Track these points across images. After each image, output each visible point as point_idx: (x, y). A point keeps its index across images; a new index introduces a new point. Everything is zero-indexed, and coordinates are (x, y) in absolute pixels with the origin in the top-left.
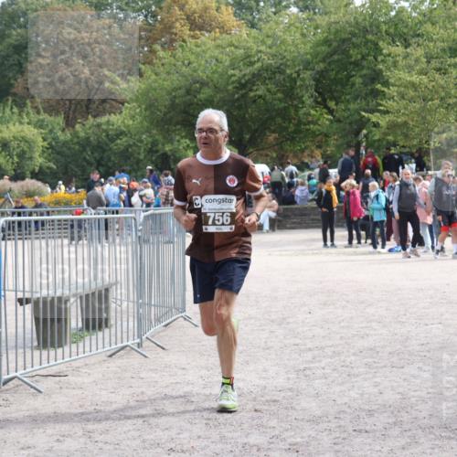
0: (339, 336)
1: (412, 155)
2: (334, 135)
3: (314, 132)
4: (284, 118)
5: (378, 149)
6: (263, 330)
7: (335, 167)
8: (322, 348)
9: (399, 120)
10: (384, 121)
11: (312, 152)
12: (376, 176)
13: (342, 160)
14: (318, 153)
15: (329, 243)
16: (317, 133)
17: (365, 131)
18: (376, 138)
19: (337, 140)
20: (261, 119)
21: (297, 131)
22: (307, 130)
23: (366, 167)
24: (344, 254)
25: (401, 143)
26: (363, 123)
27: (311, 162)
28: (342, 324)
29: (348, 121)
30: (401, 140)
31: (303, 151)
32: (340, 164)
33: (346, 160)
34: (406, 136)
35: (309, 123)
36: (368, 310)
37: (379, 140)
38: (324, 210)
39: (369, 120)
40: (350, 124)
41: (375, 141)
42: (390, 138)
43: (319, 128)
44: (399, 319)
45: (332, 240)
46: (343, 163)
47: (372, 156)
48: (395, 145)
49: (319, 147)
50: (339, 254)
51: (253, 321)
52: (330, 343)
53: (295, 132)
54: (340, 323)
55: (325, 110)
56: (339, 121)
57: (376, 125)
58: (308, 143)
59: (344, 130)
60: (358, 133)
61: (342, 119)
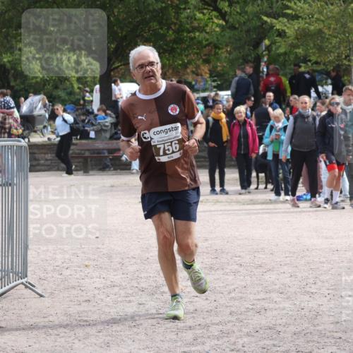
0: (228, 311)
1: (328, 74)
2: (227, 46)
3: (200, 42)
4: (161, 23)
5: (284, 65)
6: (130, 302)
7: (227, 89)
8: (207, 326)
9: (312, 28)
10: (291, 29)
11: (198, 67)
12: (281, 100)
13: (236, 79)
14: (205, 69)
15: (218, 188)
16: (204, 43)
17: (267, 42)
18: (282, 50)
19: (230, 53)
21: (178, 41)
22: (192, 39)
23: (268, 89)
24: (238, 202)
25: (313, 58)
26: (264, 31)
27: (196, 81)
28: (233, 295)
29: (245, 28)
30: (314, 54)
31: (185, 66)
32: (234, 84)
33: (241, 79)
34: (320, 49)
35: (194, 29)
36: (267, 277)
37: (285, 53)
38: (212, 144)
39: (272, 27)
40: (248, 31)
41: (279, 55)
42: (300, 51)
43: (207, 37)
44: (308, 289)
45: (222, 184)
46: (238, 83)
47: (276, 75)
48: (305, 60)
49: (207, 61)
50: (230, 202)
51: (116, 289)
52: (217, 320)
53: (175, 41)
54: (230, 293)
55: (215, 13)
56: (233, 28)
57: (281, 34)
58: (192, 57)
59: (240, 39)
60: (257, 44)
61: (237, 26)
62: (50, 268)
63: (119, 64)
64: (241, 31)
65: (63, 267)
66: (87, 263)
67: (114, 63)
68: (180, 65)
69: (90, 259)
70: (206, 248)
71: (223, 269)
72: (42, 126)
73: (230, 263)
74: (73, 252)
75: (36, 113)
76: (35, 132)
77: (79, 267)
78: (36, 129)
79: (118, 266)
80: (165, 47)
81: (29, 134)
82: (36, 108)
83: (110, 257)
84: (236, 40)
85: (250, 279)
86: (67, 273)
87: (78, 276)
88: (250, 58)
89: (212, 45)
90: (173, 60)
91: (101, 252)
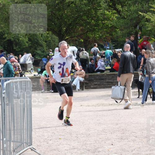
3: (108, 26)
4: (88, 17)
10: (153, 18)
16: (110, 26)
20: (73, 17)
21: (97, 25)
22: (103, 24)
29: (130, 18)
39: (144, 17)
41: (147, 31)
43: (111, 23)
53: (95, 26)
54: (132, 151)
55: (114, 11)
56: (124, 18)
57: (148, 20)
59: (128, 24)
61: (126, 17)
62: (42, 140)
63: (68, 37)
64: (128, 20)
65: (48, 139)
66: (60, 137)
67: (65, 37)
68: (98, 37)
69: (61, 135)
70: (118, 128)
71: (127, 139)
72: (30, 69)
73: (131, 136)
74: (53, 131)
75: (27, 62)
76: (27, 72)
77: (56, 139)
78: (27, 70)
79: (76, 138)
80: (90, 28)
81: (24, 73)
82: (27, 60)
83: (71, 134)
84: (126, 24)
85: (141, 144)
86: (51, 142)
87: (56, 144)
88: (132, 33)
89: (113, 27)
90: (94, 35)
91: (66, 131)
